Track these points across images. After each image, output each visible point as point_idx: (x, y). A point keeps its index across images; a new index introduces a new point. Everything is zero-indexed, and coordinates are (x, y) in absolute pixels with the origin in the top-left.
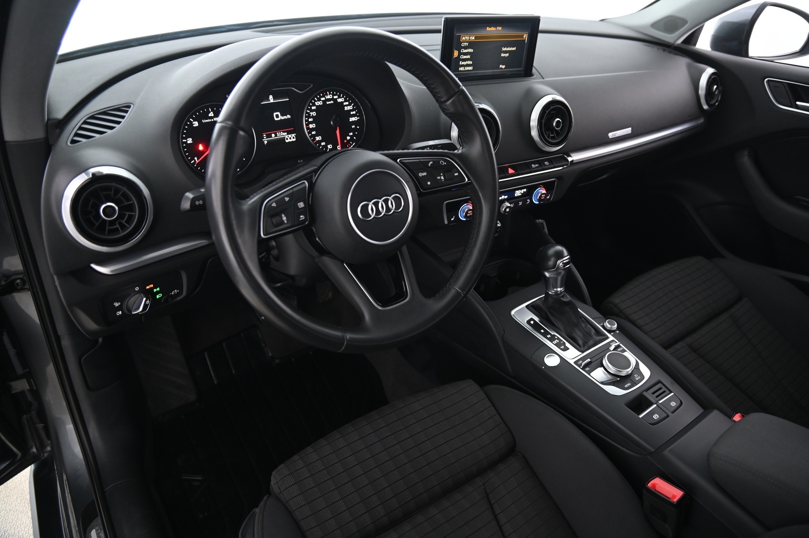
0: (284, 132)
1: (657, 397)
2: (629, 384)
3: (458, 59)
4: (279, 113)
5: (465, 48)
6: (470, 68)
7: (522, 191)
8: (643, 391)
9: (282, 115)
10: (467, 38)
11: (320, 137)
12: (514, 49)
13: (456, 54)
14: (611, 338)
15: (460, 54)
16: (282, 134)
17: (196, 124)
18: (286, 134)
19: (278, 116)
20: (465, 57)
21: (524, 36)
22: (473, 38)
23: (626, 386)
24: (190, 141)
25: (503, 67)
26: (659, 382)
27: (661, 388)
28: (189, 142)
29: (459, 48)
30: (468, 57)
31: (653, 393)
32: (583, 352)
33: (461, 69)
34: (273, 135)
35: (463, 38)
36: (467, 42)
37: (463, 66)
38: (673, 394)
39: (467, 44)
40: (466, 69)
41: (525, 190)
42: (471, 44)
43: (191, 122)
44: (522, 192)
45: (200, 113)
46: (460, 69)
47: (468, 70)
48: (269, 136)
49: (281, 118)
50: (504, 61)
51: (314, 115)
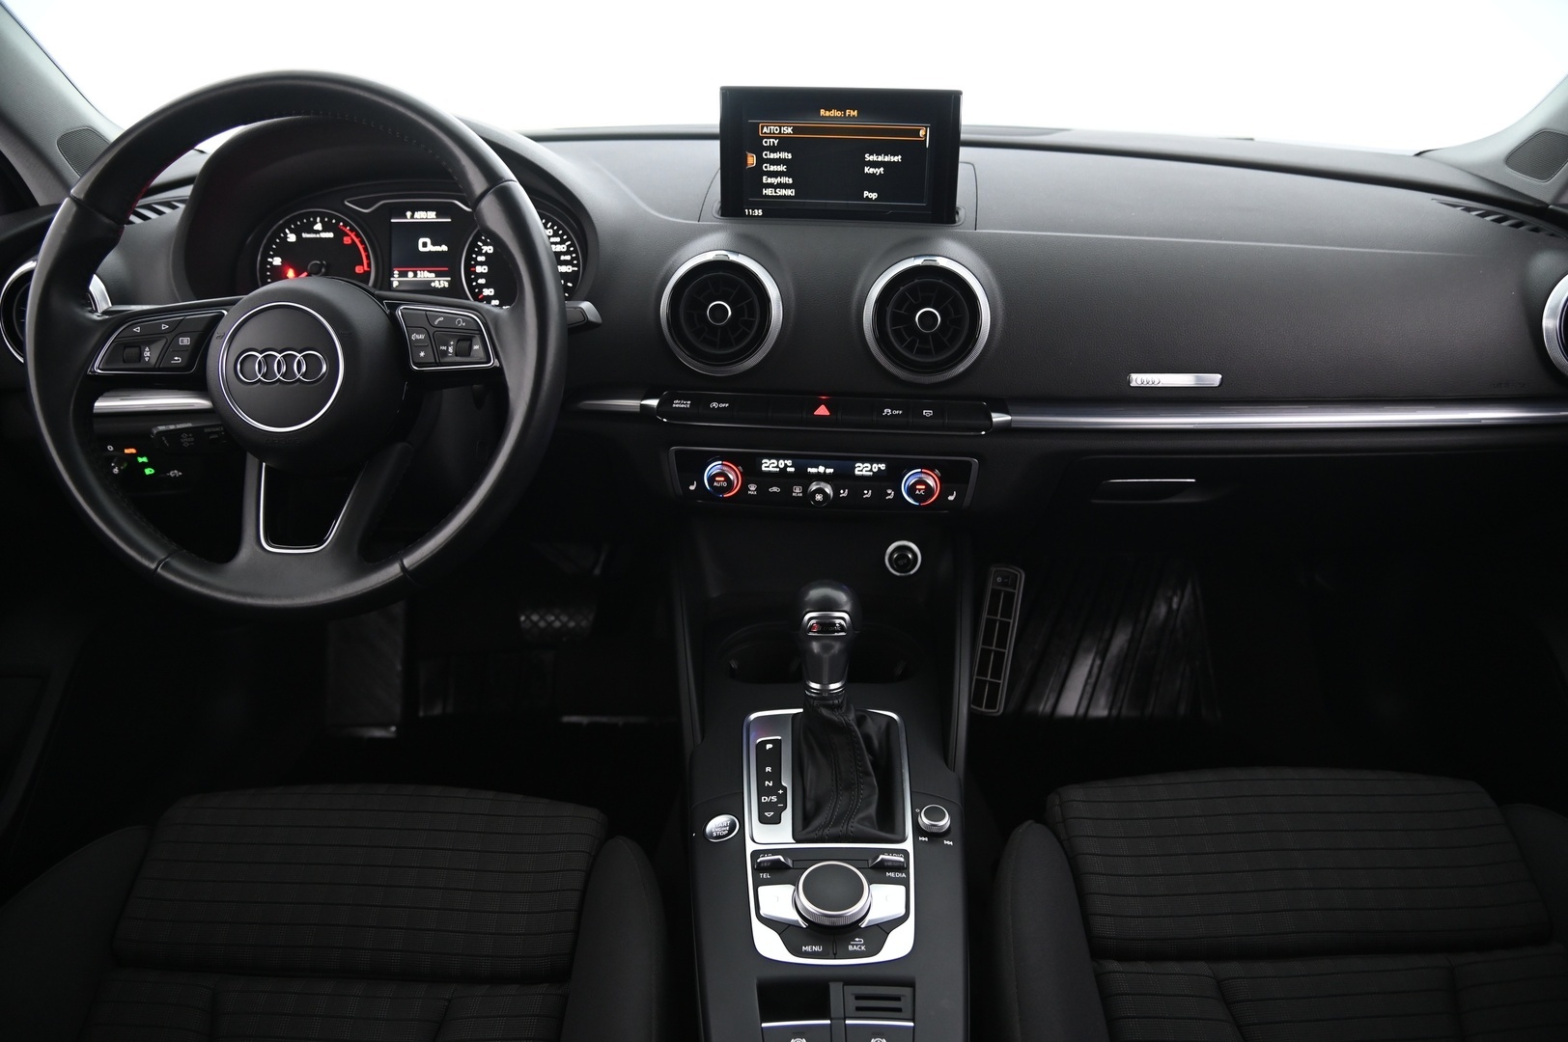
0: (430, 272)
1: (858, 1009)
2: (816, 949)
3: (758, 171)
4: (428, 240)
5: (773, 149)
6: (790, 192)
7: (875, 467)
8: (836, 980)
9: (434, 244)
10: (774, 129)
11: (492, 290)
12: (897, 158)
13: (752, 160)
14: (908, 845)
15: (761, 161)
16: (424, 275)
17: (292, 238)
18: (433, 275)
19: (426, 245)
20: (773, 168)
21: (922, 133)
22: (790, 130)
23: (808, 949)
24: (277, 261)
25: (874, 196)
26: (911, 984)
27: (898, 999)
28: (274, 263)
29: (758, 150)
30: (782, 168)
31: (858, 997)
32: (798, 842)
33: (768, 192)
34: (411, 274)
35: (765, 130)
36: (776, 138)
37: (770, 186)
38: (912, 1024)
39: (776, 142)
40: (779, 194)
41: (883, 467)
42: (784, 144)
43: (286, 234)
44: (875, 470)
45: (302, 222)
46: (764, 192)
47: (785, 197)
48: (403, 274)
49: (430, 248)
50: (872, 183)
51: (489, 252)
